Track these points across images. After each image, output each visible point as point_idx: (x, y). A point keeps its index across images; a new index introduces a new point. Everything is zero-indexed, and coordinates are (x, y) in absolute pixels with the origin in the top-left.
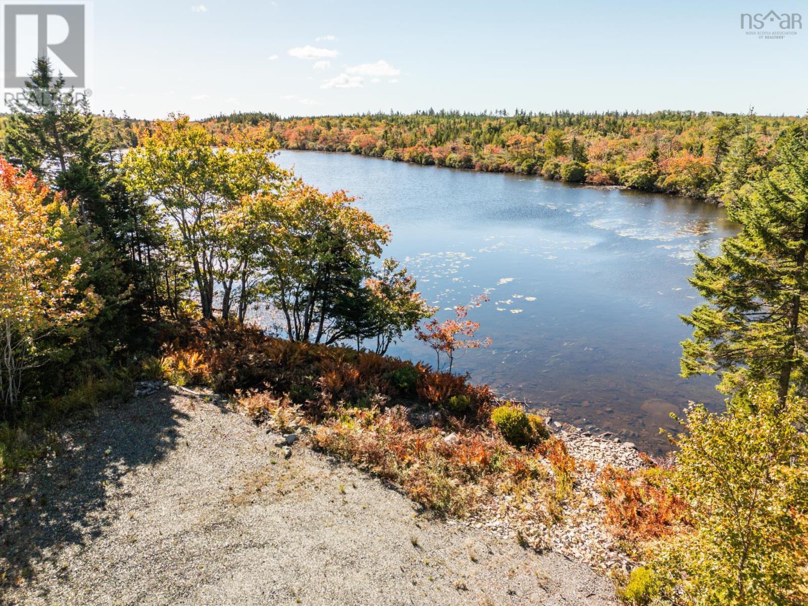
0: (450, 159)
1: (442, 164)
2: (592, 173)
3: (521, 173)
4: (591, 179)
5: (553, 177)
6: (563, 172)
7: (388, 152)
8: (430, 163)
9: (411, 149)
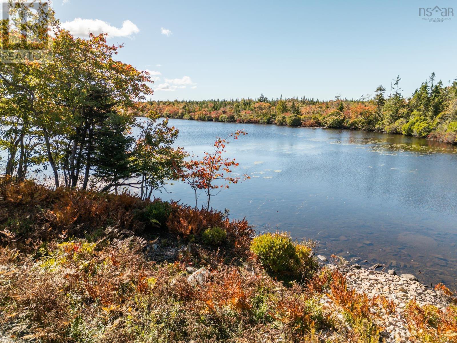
0: (222, 117)
1: (217, 120)
2: (305, 121)
3: (264, 123)
4: (305, 124)
5: (282, 124)
6: (288, 120)
7: (185, 116)
8: (210, 120)
9: (199, 113)
